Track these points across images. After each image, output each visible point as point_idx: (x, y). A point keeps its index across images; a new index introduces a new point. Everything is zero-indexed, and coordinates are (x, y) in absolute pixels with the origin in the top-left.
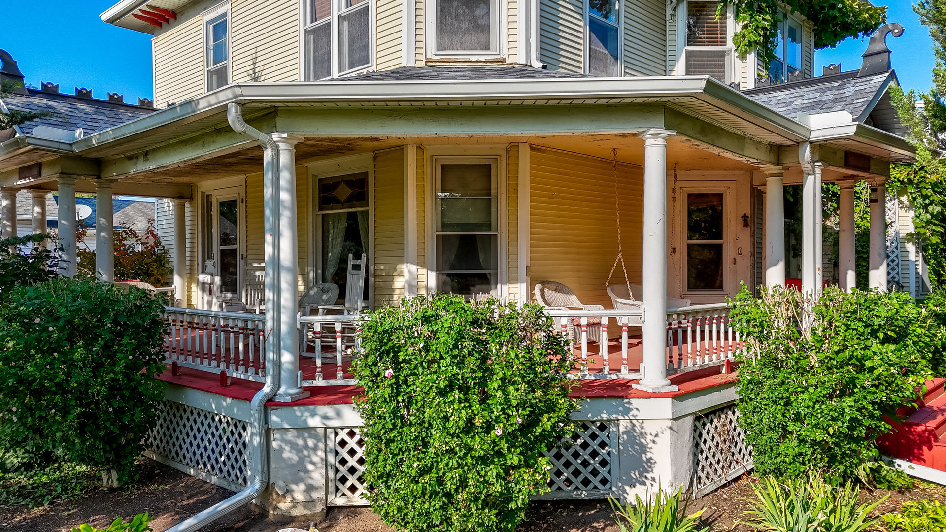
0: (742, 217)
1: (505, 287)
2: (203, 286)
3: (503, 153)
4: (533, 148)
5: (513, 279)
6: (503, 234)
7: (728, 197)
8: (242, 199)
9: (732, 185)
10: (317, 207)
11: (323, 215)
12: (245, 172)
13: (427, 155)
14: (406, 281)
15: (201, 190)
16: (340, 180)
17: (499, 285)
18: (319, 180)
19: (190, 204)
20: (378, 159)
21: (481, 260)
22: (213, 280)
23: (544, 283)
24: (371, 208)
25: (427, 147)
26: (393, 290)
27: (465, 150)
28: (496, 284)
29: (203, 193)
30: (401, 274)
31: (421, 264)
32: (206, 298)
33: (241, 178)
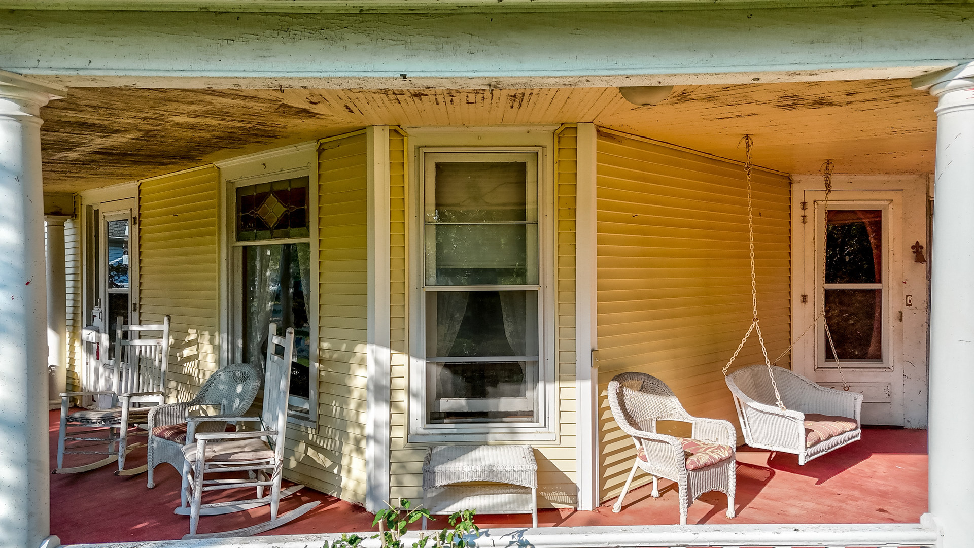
0: (913, 247)
1: (552, 388)
2: (89, 347)
3: (548, 142)
4: (603, 133)
5: (565, 373)
6: (549, 291)
7: (890, 216)
8: (135, 218)
9: (897, 197)
10: (234, 235)
11: (245, 248)
12: (138, 177)
13: (410, 145)
14: (371, 378)
15: (86, 202)
16: (267, 190)
17: (541, 385)
18: (238, 189)
19: (74, 223)
20: (324, 154)
21: (507, 335)
22: (100, 338)
23: (622, 377)
24: (313, 240)
25: (409, 131)
26: (349, 390)
27: (479, 138)
28: (536, 380)
29: (89, 207)
30: (362, 363)
31: (396, 343)
32: (93, 362)
33: (133, 185)
